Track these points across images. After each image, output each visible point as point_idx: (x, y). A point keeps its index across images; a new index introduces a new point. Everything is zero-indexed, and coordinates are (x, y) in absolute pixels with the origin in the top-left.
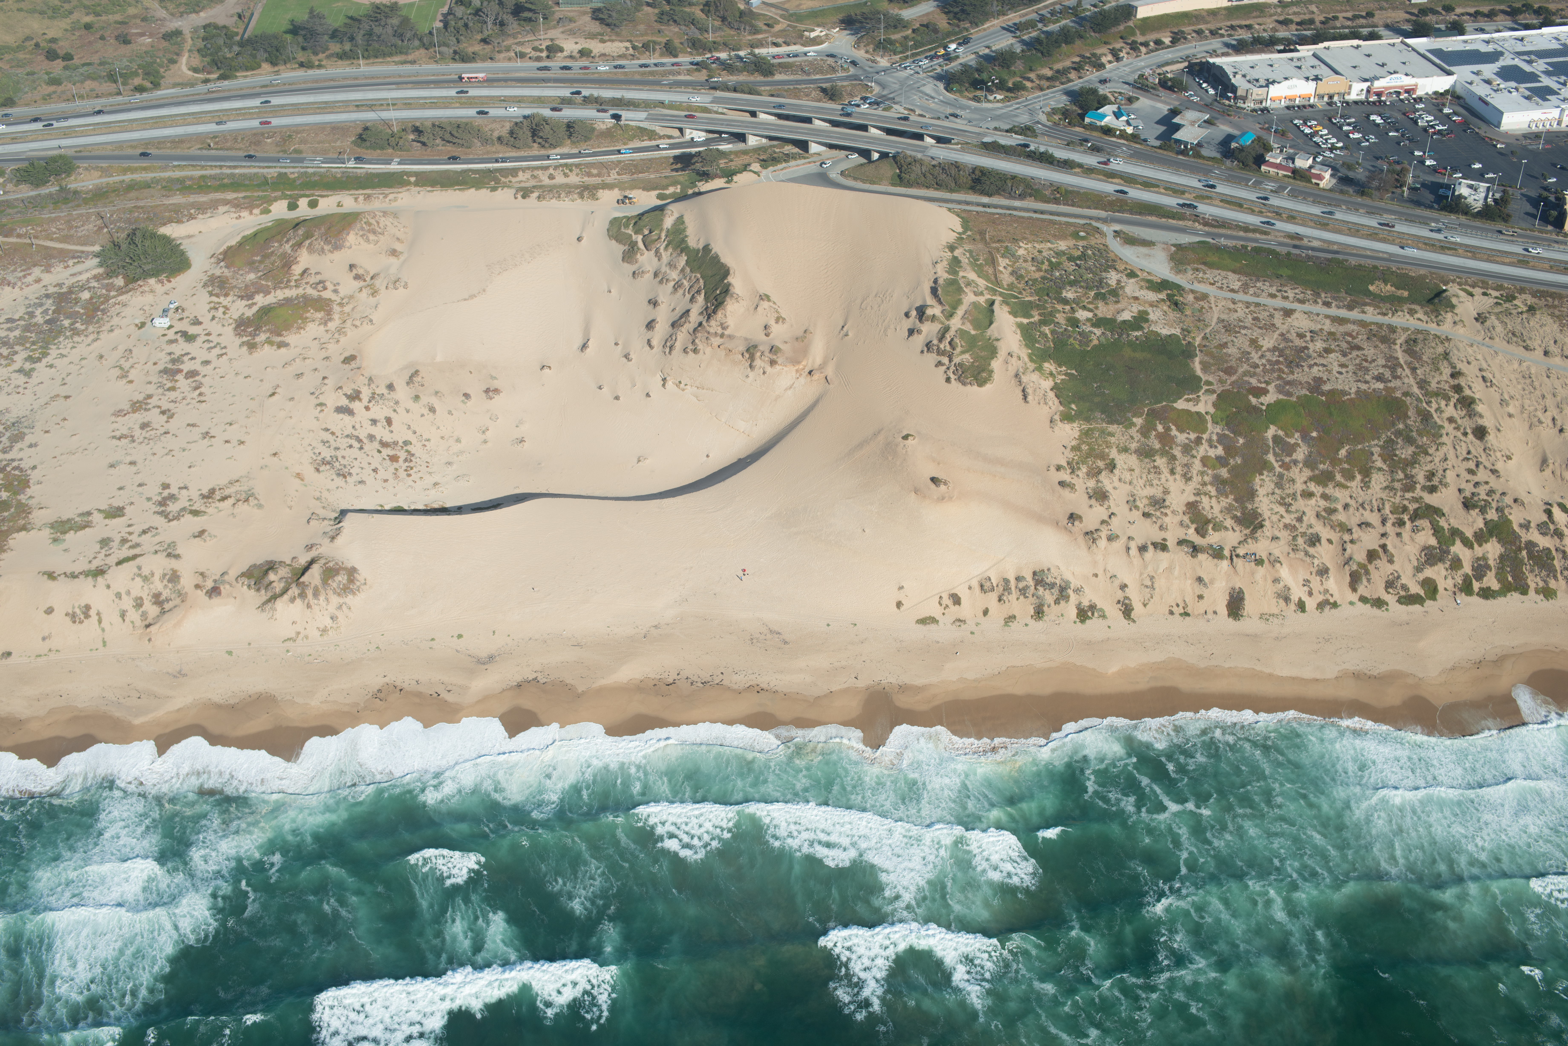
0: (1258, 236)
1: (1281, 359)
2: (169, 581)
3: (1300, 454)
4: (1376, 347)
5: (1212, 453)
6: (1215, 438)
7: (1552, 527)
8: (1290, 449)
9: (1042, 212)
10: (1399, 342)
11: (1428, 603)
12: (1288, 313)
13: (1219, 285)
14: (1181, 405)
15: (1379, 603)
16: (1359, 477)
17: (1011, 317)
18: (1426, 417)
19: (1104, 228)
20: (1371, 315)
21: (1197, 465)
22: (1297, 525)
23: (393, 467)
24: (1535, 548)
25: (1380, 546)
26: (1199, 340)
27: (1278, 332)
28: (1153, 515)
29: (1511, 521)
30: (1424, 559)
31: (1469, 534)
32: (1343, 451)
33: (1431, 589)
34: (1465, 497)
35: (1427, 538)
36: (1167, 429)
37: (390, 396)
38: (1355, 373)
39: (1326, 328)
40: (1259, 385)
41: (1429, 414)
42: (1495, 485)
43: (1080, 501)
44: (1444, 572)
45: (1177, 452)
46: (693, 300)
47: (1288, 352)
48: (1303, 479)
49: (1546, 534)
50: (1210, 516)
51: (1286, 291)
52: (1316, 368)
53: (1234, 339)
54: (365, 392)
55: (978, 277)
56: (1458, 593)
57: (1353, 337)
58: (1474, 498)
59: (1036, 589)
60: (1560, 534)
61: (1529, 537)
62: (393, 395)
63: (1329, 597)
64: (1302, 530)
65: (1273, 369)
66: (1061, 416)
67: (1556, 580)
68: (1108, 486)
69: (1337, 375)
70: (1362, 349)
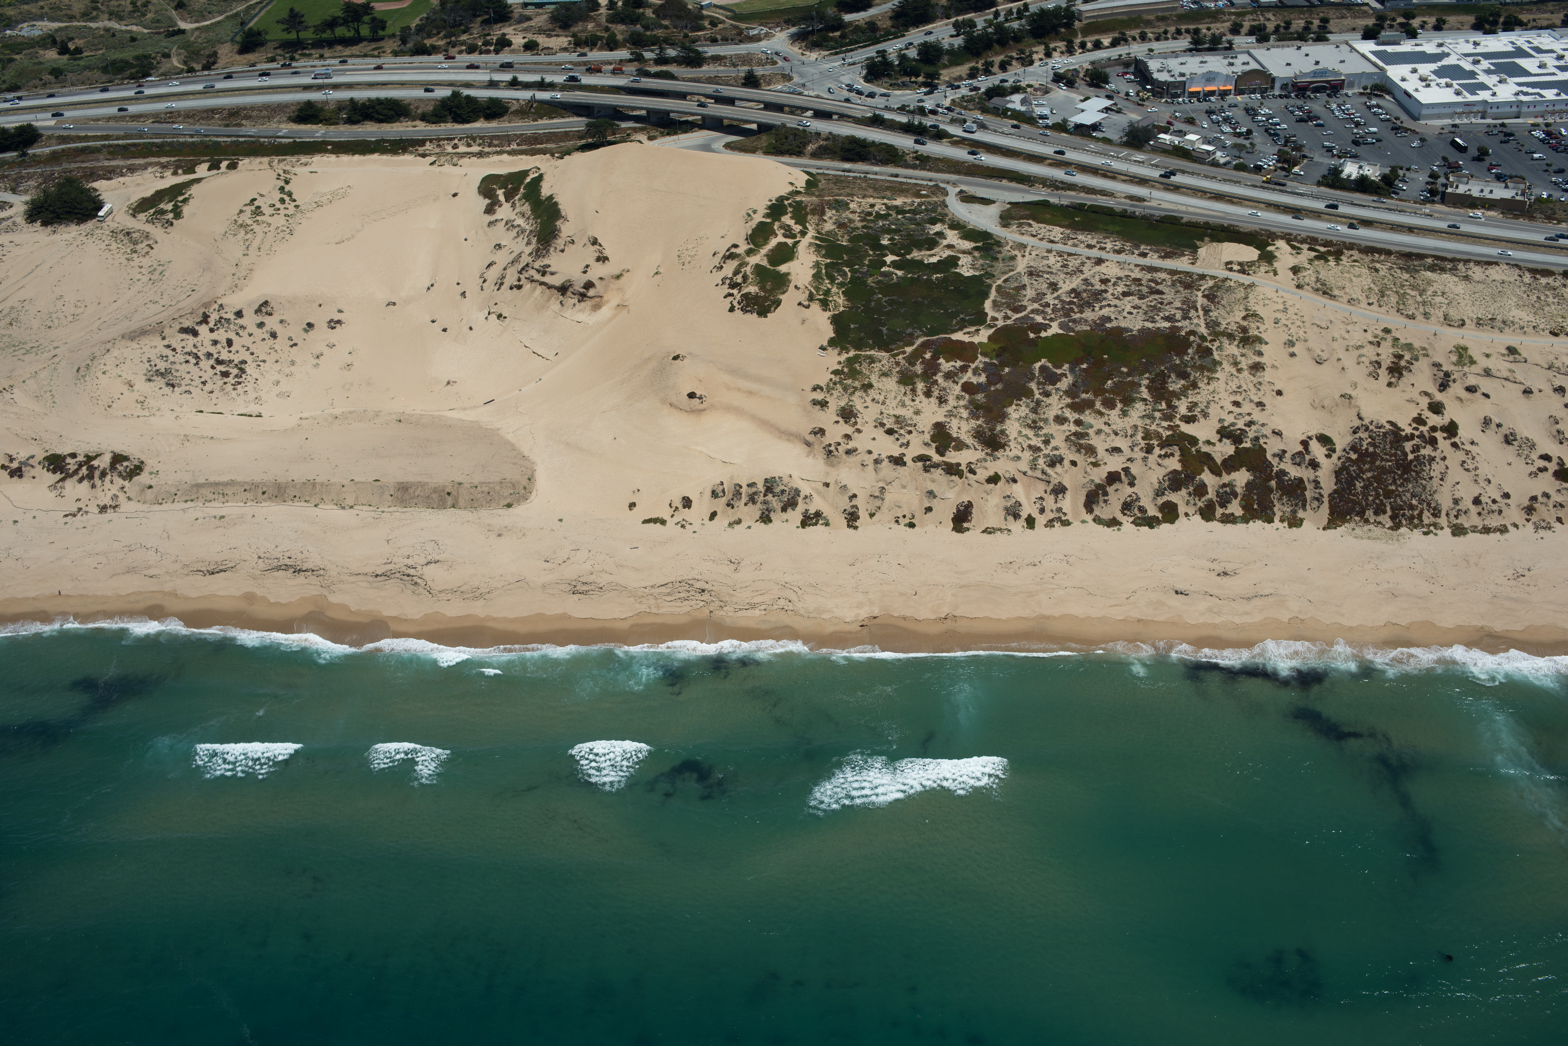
0: (1099, 196)
1: (1075, 300)
3: (1064, 384)
4: (1177, 292)
5: (974, 380)
6: (981, 367)
7: (1307, 457)
8: (1053, 379)
9: (897, 176)
10: (1202, 288)
11: (1165, 526)
12: (1099, 261)
13: (1041, 236)
14: (958, 336)
15: (1113, 523)
16: (1119, 406)
17: (813, 257)
18: (1205, 353)
19: (949, 188)
20: (1179, 264)
21: (956, 389)
22: (1042, 447)
23: (222, 382)
24: (1287, 478)
25: (1123, 469)
26: (999, 282)
27: (1083, 277)
28: (896, 432)
29: (1265, 450)
30: (1167, 483)
31: (1219, 461)
32: (1109, 382)
33: (1170, 513)
34: (1223, 427)
35: (1174, 464)
36: (935, 357)
37: (236, 322)
38: (1145, 313)
39: (1133, 275)
40: (1043, 321)
41: (1209, 351)
42: (1257, 415)
43: (827, 418)
44: (1187, 497)
45: (939, 378)
46: (529, 243)
47: (1085, 295)
48: (1061, 406)
49: (1299, 465)
50: (955, 435)
51: (1105, 243)
52: (1107, 308)
53: (1035, 282)
54: (214, 317)
55: (796, 224)
56: (1198, 518)
57: (1157, 283)
58: (1232, 428)
59: (765, 495)
60: (1314, 465)
61: (1282, 466)
62: (240, 321)
63: (1061, 515)
64: (1046, 452)
65: (1063, 308)
66: (832, 343)
67: (1304, 509)
68: (859, 404)
69: (1126, 315)
70: (1163, 294)
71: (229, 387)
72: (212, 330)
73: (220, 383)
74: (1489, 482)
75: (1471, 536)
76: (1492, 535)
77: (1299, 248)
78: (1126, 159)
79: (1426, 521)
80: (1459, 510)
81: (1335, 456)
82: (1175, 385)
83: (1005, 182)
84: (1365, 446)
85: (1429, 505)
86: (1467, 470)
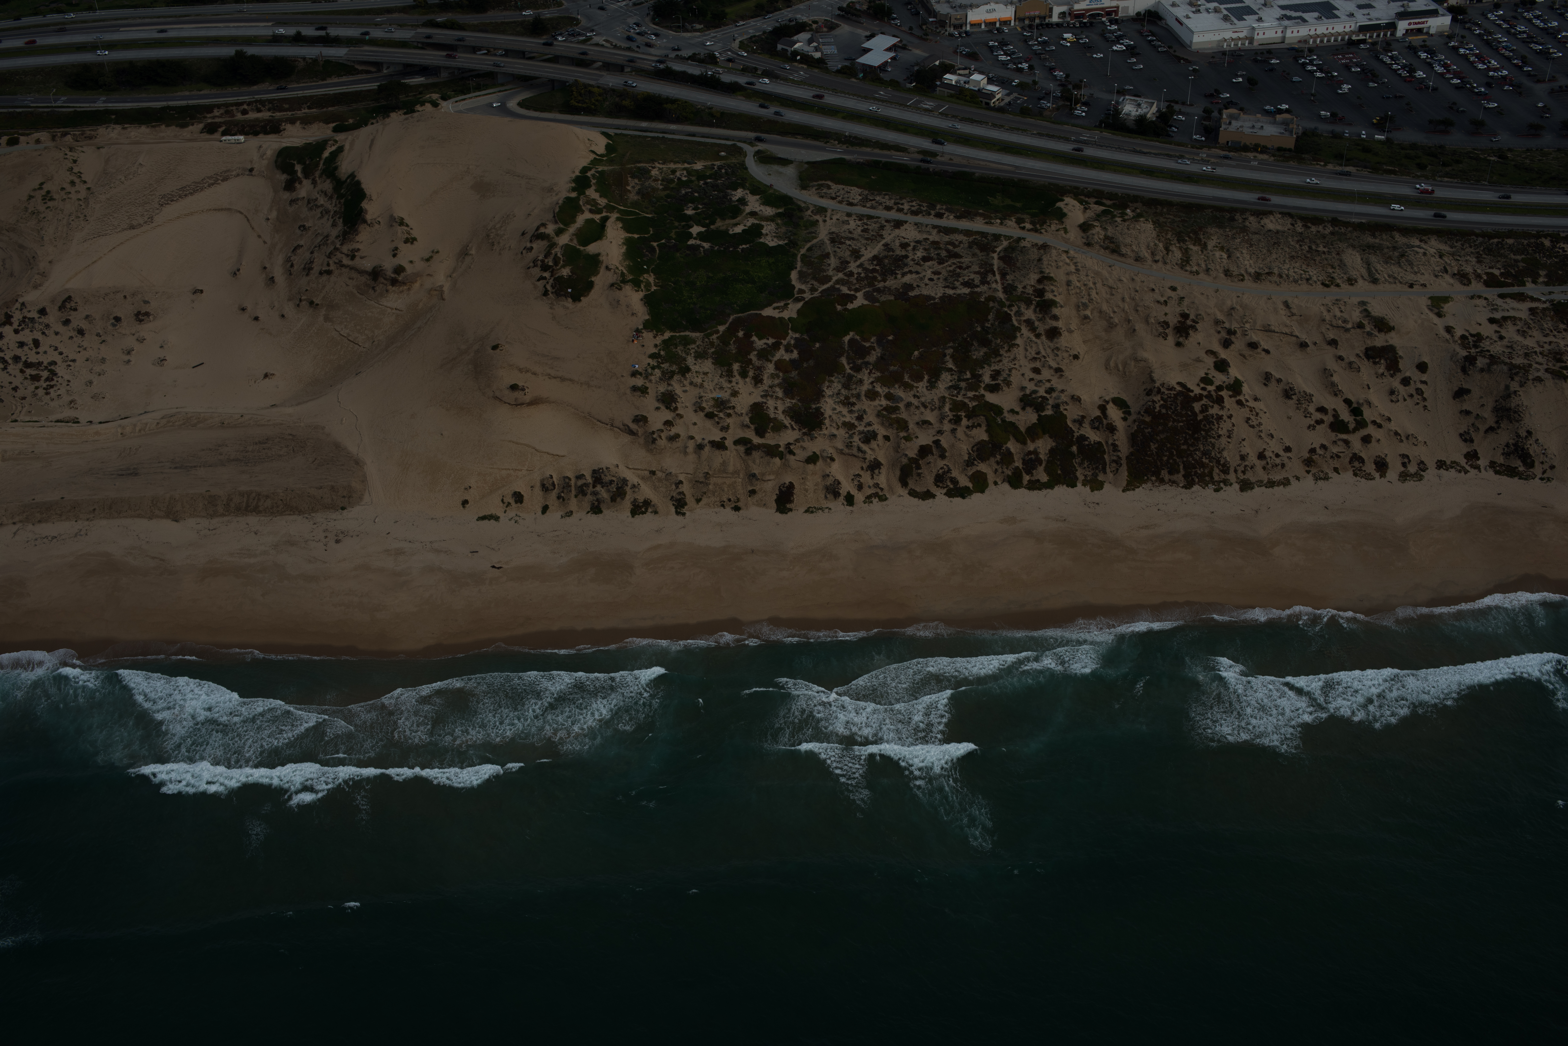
0: (893, 153)
1: (878, 268)
3: (873, 357)
4: (974, 255)
5: (787, 357)
6: (792, 343)
7: (1105, 422)
8: (863, 352)
9: (694, 135)
10: (998, 250)
11: (976, 496)
12: (898, 224)
13: (840, 199)
14: (768, 312)
15: (927, 495)
16: (927, 378)
17: (621, 233)
18: (1004, 319)
19: (747, 148)
20: (978, 225)
21: (770, 368)
22: (856, 423)
23: (33, 386)
24: (1087, 443)
25: (934, 442)
26: (803, 251)
27: (883, 242)
28: (717, 415)
29: (1065, 417)
30: (975, 454)
31: (1023, 429)
32: (916, 353)
33: (980, 483)
34: (1025, 395)
35: (981, 434)
36: (748, 336)
37: (41, 320)
38: (946, 279)
39: (931, 238)
40: (848, 292)
41: (1008, 317)
42: (1056, 383)
43: (649, 404)
44: (995, 466)
45: (753, 356)
46: (334, 225)
47: (886, 261)
48: (871, 380)
49: (1097, 428)
50: (772, 416)
51: (902, 204)
52: (909, 275)
53: (838, 250)
54: (17, 317)
55: (601, 196)
56: (1006, 486)
57: (955, 246)
58: (1034, 396)
59: (594, 487)
60: (1112, 429)
61: (1082, 432)
62: (44, 320)
63: (879, 491)
64: (861, 428)
65: (867, 277)
66: (647, 325)
67: (1105, 473)
68: (678, 389)
69: (928, 282)
70: (961, 257)
71: (41, 392)
72: (16, 332)
73: (31, 388)
74: (1272, 436)
75: (1257, 490)
76: (1276, 488)
77: (1087, 203)
78: (916, 108)
79: (1216, 478)
80: (1246, 466)
81: (1131, 419)
82: (978, 353)
83: (800, 140)
84: (1158, 409)
85: (1218, 462)
86: (1253, 427)
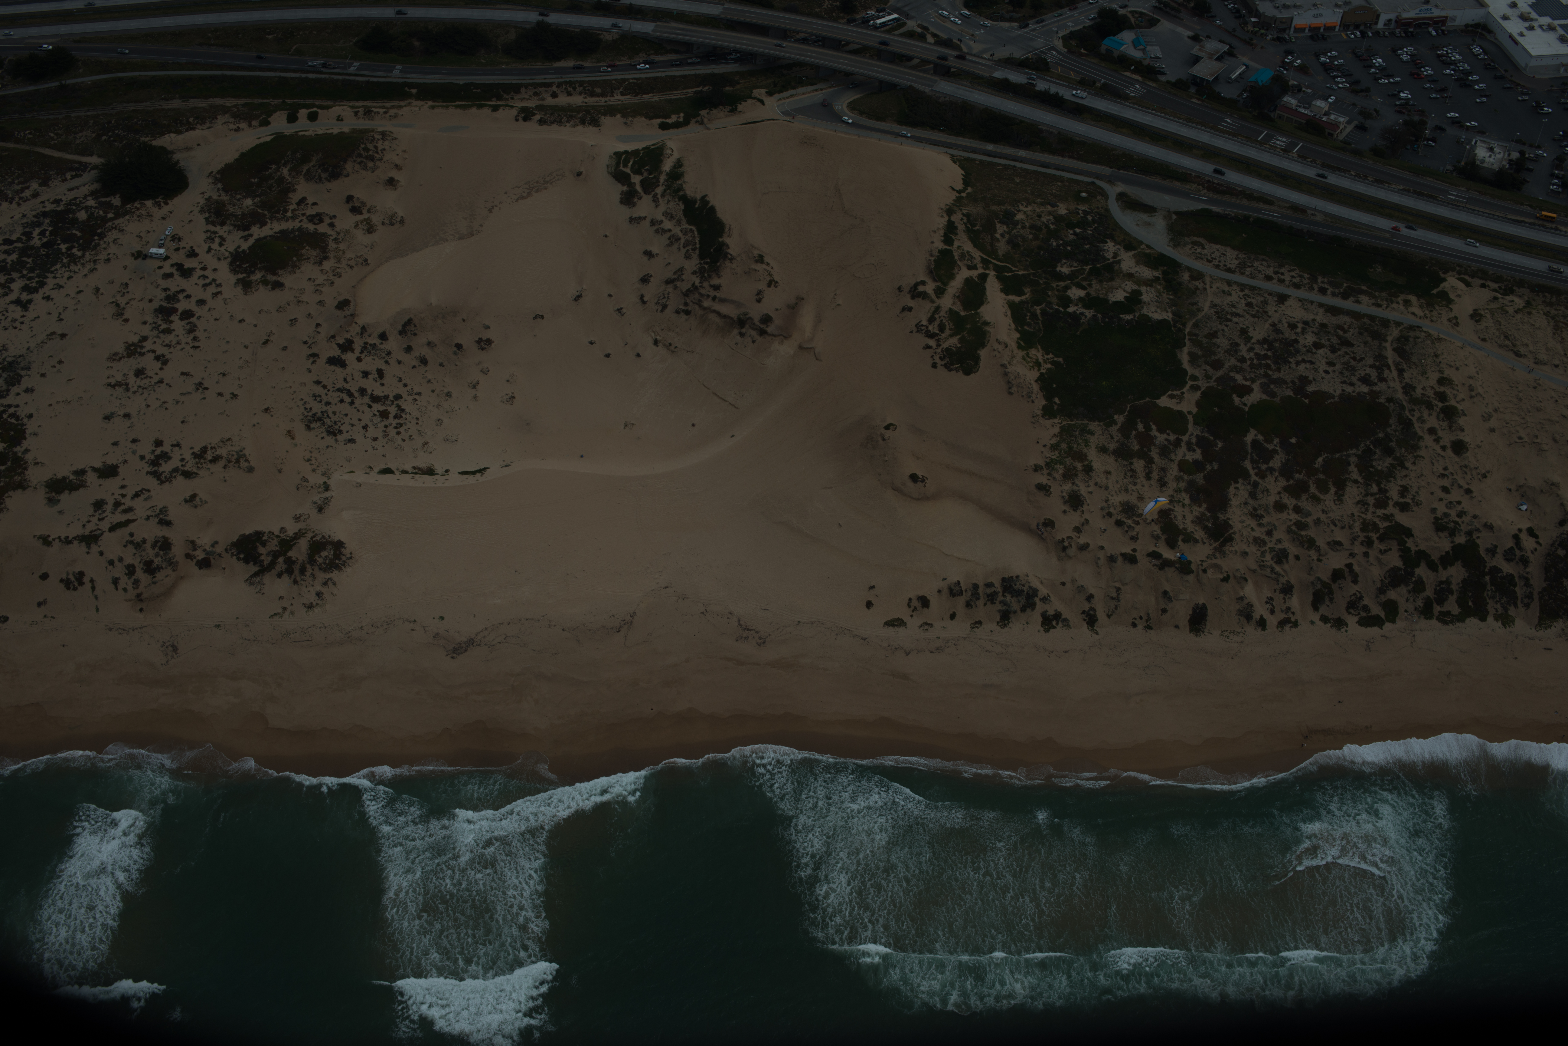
0: (1262, 205)
1: (1269, 353)
2: (161, 549)
3: (1277, 462)
4: (1366, 343)
5: (1190, 457)
6: (1194, 440)
7: (1519, 553)
8: (1267, 455)
9: (1045, 166)
10: (1390, 339)
11: (1388, 626)
12: (1282, 299)
13: (1216, 262)
14: (1164, 402)
15: (1339, 623)
16: (1333, 490)
17: (1003, 295)
18: (1407, 424)
19: (1107, 188)
20: (1365, 305)
21: (1174, 470)
22: (1266, 538)
23: (383, 424)
24: (1499, 575)
25: (1346, 565)
26: (1190, 327)
27: (1270, 321)
28: (1125, 523)
29: (1478, 546)
30: (1388, 580)
31: (1435, 557)
32: (1320, 459)
33: (1391, 612)
34: (1436, 518)
35: (1393, 560)
36: (1148, 429)
38: (1341, 373)
39: (1319, 319)
40: (1244, 382)
41: (1410, 423)
42: (1467, 504)
43: (1055, 506)
44: (1407, 594)
45: (1155, 454)
47: (1277, 345)
48: (1278, 489)
49: (1511, 560)
50: (1181, 526)
51: (1283, 274)
52: (1303, 365)
53: (1225, 328)
54: (358, 342)
55: (973, 248)
56: (1417, 616)
57: (1344, 331)
58: (1445, 519)
59: (1003, 596)
60: (1525, 561)
61: (1494, 563)
62: (385, 346)
63: (1290, 615)
64: (1272, 545)
65: (1260, 364)
66: (1044, 411)
67: (1516, 607)
68: (1083, 490)
69: (1324, 375)
70: (1352, 345)
72: (359, 360)
73: (382, 426)
77: (1473, 285)
78: (1269, 145)
81: (1542, 551)
